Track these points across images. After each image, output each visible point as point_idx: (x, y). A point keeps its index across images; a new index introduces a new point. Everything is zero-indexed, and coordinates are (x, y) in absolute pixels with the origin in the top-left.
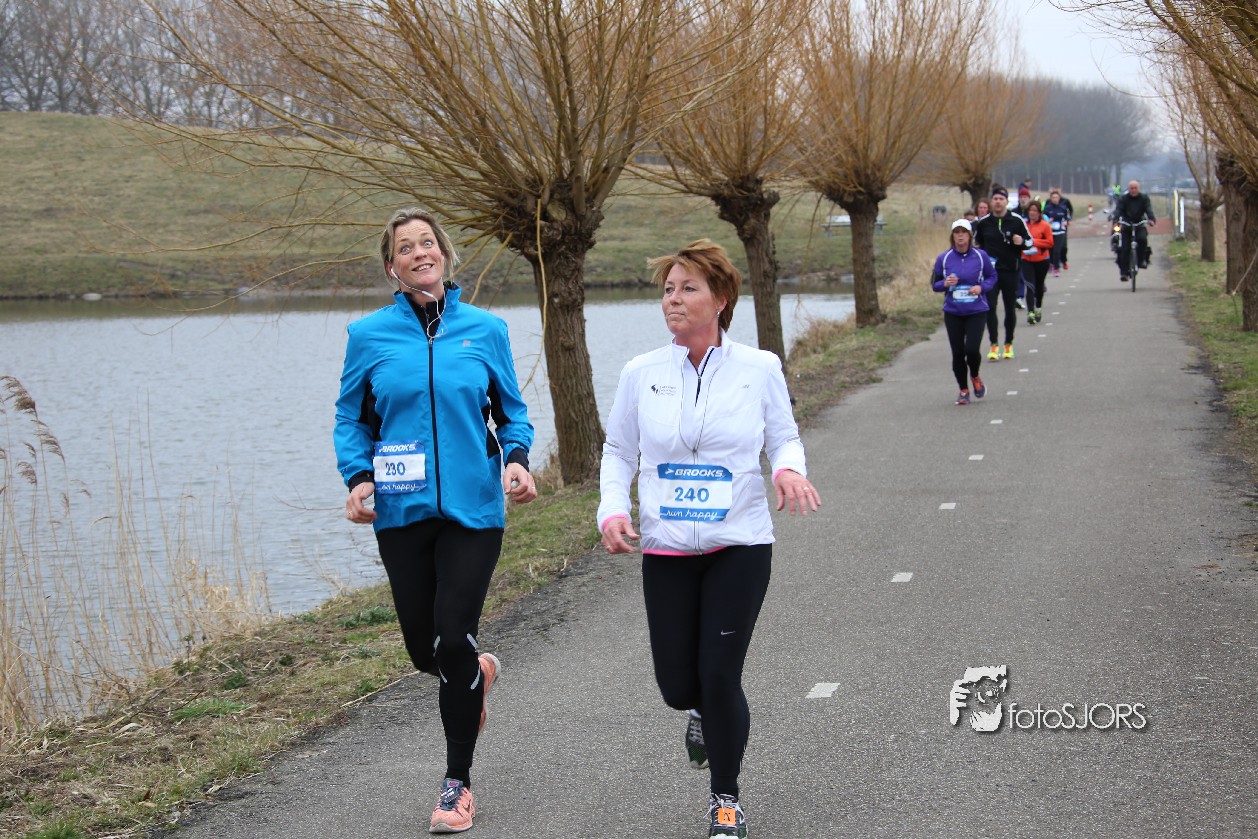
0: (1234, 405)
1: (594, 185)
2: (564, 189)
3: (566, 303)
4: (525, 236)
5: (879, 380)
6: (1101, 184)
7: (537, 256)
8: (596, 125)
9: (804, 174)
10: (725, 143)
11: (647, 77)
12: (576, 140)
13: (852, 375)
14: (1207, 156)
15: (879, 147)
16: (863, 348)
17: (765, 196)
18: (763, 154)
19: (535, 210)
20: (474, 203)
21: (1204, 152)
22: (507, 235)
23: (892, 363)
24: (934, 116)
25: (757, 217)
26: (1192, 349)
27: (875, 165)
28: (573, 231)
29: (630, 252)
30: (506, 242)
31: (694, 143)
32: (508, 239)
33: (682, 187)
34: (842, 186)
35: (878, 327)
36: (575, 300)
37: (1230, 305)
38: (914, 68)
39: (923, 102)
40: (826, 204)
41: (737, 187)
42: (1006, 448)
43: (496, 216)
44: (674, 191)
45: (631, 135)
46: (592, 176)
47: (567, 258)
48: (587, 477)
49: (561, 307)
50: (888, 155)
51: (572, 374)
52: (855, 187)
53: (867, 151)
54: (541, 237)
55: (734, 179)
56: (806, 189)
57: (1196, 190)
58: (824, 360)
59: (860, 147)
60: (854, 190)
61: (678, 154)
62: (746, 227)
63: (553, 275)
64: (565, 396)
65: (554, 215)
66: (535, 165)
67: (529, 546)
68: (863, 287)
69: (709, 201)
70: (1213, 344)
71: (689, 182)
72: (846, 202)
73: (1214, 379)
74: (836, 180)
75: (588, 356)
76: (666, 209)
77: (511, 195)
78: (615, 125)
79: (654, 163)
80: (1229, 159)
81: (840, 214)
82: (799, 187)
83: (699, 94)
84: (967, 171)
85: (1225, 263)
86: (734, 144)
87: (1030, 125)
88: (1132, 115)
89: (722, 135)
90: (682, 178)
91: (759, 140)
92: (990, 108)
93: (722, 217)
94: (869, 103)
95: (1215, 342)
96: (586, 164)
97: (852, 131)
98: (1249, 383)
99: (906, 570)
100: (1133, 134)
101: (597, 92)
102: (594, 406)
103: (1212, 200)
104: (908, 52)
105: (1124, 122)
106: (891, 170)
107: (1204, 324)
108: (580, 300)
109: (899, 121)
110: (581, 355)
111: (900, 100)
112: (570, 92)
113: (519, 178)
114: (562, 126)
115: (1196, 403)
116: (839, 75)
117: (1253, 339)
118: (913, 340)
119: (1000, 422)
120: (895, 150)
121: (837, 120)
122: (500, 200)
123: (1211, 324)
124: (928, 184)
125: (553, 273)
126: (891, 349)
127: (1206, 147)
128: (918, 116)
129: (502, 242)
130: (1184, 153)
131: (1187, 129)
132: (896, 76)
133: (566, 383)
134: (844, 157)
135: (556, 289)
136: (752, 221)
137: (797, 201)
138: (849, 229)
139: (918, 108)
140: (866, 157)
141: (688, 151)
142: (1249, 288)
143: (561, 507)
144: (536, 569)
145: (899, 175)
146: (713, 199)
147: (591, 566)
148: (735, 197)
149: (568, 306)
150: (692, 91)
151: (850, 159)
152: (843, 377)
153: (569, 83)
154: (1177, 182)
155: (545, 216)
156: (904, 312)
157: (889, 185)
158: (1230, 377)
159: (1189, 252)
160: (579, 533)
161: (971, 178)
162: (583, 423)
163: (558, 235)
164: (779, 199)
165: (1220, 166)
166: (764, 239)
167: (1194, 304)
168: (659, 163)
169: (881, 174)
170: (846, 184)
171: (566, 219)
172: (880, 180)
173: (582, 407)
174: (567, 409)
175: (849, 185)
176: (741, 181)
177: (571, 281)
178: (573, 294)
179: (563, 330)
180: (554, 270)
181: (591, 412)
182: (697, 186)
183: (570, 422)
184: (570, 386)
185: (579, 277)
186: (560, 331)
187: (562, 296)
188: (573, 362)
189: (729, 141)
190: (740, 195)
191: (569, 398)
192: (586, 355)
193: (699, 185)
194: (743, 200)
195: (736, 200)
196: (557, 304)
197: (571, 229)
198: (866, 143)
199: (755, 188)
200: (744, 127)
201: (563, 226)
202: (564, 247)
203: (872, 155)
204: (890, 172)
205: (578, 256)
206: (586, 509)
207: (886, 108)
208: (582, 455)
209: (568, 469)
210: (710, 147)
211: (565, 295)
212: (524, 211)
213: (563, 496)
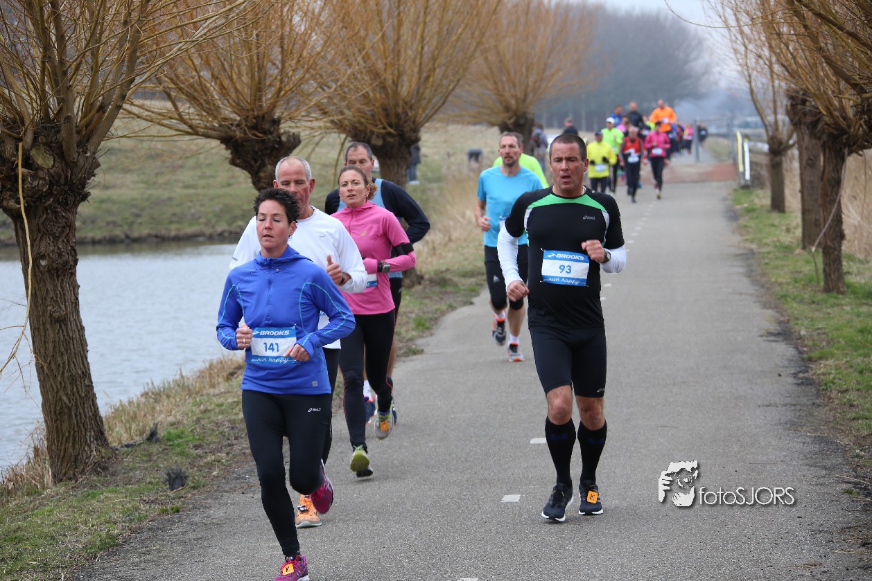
0: (822, 377)
1: (87, 126)
2: (51, 130)
3: (55, 266)
4: (4, 187)
5: (421, 352)
7: (19, 210)
8: (88, 57)
9: (325, 113)
10: (235, 77)
12: (65, 73)
14: (774, 93)
15: (410, 82)
17: (284, 139)
18: (280, 90)
19: (16, 156)
21: (770, 88)
23: (433, 331)
26: (770, 312)
27: (406, 103)
28: (62, 181)
31: (199, 77)
33: (185, 127)
34: (370, 127)
35: (413, 290)
36: (67, 262)
37: (808, 262)
39: (460, 31)
41: (251, 128)
45: (131, 69)
46: (85, 116)
47: (56, 212)
48: (83, 472)
49: (49, 271)
50: (421, 91)
51: (63, 350)
52: (384, 128)
53: (397, 86)
54: (23, 187)
55: (246, 119)
56: (327, 131)
57: (762, 131)
59: (389, 82)
60: (383, 131)
61: (181, 89)
62: (262, 175)
63: (39, 233)
64: (55, 377)
65: (40, 161)
67: (16, 559)
69: (216, 144)
70: (792, 307)
71: (194, 122)
72: (374, 144)
73: (796, 348)
74: (363, 120)
75: (83, 328)
78: (110, 55)
80: (801, 97)
82: (320, 128)
83: (208, 22)
84: (507, 109)
86: (245, 79)
87: (576, 56)
89: (231, 67)
90: (185, 117)
91: (275, 74)
92: (530, 39)
93: (233, 162)
94: (398, 33)
95: (795, 305)
96: (77, 102)
97: (380, 65)
98: (836, 352)
101: (88, 17)
102: (90, 387)
103: (781, 143)
106: (425, 109)
107: (780, 284)
108: (72, 263)
109: (433, 53)
110: (74, 328)
111: (433, 27)
112: (56, 17)
114: (47, 56)
115: (780, 375)
118: (454, 304)
120: (429, 85)
121: (364, 53)
123: (788, 284)
125: (39, 230)
126: (431, 315)
127: (773, 82)
128: (454, 47)
130: (748, 90)
131: (752, 60)
133: (57, 362)
134: (371, 95)
135: (43, 249)
136: (269, 168)
137: (317, 144)
139: (454, 38)
140: (396, 93)
141: (192, 86)
142: (830, 243)
143: (52, 510)
145: (433, 114)
146: (222, 143)
148: (249, 140)
149: (57, 270)
151: (378, 95)
153: (54, 5)
155: (28, 163)
156: (442, 272)
157: (422, 125)
158: (814, 345)
159: (758, 201)
160: (77, 541)
161: (511, 117)
162: (76, 409)
163: (44, 185)
164: (299, 142)
165: (792, 105)
167: (767, 261)
168: (158, 99)
169: (413, 112)
170: (373, 125)
171: (53, 166)
172: (412, 119)
173: (75, 389)
174: (57, 392)
175: (377, 126)
176: (254, 121)
177: (61, 240)
178: (64, 254)
179: (52, 298)
180: (41, 226)
181: (86, 396)
182: (203, 126)
183: (62, 408)
184: (61, 365)
185: (71, 234)
186: (49, 299)
187: (50, 258)
188: (64, 336)
189: (240, 75)
190: (254, 137)
191: (59, 379)
192: (79, 328)
193: (206, 125)
194: (258, 142)
195: (249, 144)
196: (44, 267)
197: (60, 178)
198: (395, 78)
199: (272, 129)
200: (258, 59)
201: (50, 175)
202: (52, 199)
203: (402, 92)
204: (424, 111)
205: (69, 211)
206: (84, 511)
207: (418, 37)
208: (77, 446)
209: (59, 463)
210: (218, 82)
211: (54, 257)
212: (2, 156)
213: (53, 497)
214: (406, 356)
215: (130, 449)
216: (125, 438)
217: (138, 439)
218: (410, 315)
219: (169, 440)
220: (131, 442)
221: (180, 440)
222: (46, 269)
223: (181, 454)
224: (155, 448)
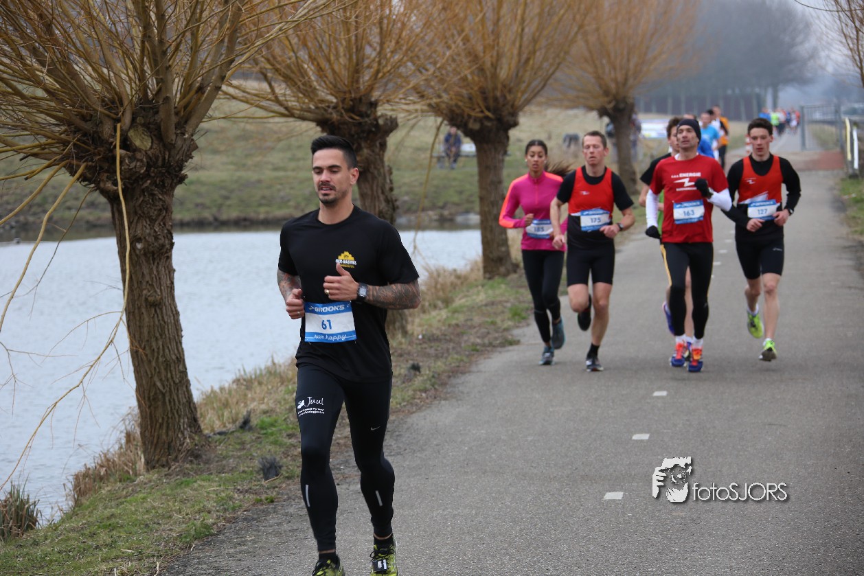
1: (185, 107)
2: (149, 112)
3: (151, 249)
4: (101, 168)
5: (517, 342)
7: (116, 192)
8: (188, 36)
9: (423, 97)
10: (332, 58)
12: (164, 53)
13: (483, 337)
15: (509, 65)
16: (493, 303)
17: (381, 122)
18: (378, 72)
19: (114, 136)
20: (37, 126)
22: (79, 167)
25: (371, 147)
27: (504, 86)
28: (160, 163)
30: (77, 175)
31: (296, 57)
32: (80, 171)
33: (281, 110)
34: (467, 110)
35: (509, 278)
36: (163, 246)
41: (347, 110)
42: (675, 425)
43: (65, 143)
44: (273, 114)
45: (231, 49)
46: (183, 97)
47: (153, 195)
48: (176, 459)
49: (145, 254)
50: (520, 74)
51: (158, 335)
52: (482, 112)
53: (496, 69)
54: (121, 169)
55: (343, 101)
56: (423, 114)
58: (447, 317)
59: (488, 65)
60: (481, 115)
61: (277, 70)
64: (150, 362)
65: (137, 143)
66: (113, 82)
71: (290, 104)
72: (472, 130)
74: (460, 104)
75: (178, 313)
77: (83, 118)
78: (210, 35)
82: (417, 111)
84: (607, 93)
86: (343, 60)
89: (329, 49)
90: (281, 98)
91: (373, 56)
92: (633, 20)
94: (498, 13)
96: (176, 83)
97: (479, 48)
100: (791, 51)
102: (184, 373)
106: (524, 92)
108: (167, 246)
109: (534, 35)
110: (169, 313)
111: (534, 9)
113: (94, 97)
120: (529, 68)
121: (463, 35)
122: (69, 124)
124: (561, 108)
125: (137, 213)
129: (73, 175)
133: (151, 347)
134: (470, 77)
135: (139, 232)
136: (366, 151)
137: (414, 126)
138: (475, 160)
140: (495, 76)
141: (289, 67)
143: (145, 498)
145: (533, 98)
146: (318, 125)
148: (345, 123)
149: (153, 253)
151: (476, 79)
152: (473, 338)
155: (126, 144)
157: (521, 109)
160: (171, 530)
161: (610, 104)
162: (171, 395)
163: (141, 167)
164: (396, 125)
166: (379, 174)
169: (512, 96)
170: (470, 108)
171: (151, 148)
172: (511, 103)
173: (169, 375)
174: (151, 378)
175: (474, 109)
176: (351, 103)
177: (157, 223)
178: (160, 237)
179: (148, 282)
180: (138, 209)
181: (180, 382)
182: (299, 108)
183: (156, 394)
184: (156, 350)
185: (167, 217)
186: (144, 283)
187: (146, 241)
188: (159, 321)
189: (337, 56)
190: (351, 120)
191: (154, 364)
192: (174, 312)
193: (302, 107)
194: (355, 126)
195: (345, 127)
196: (140, 250)
197: (157, 159)
198: (494, 61)
199: (369, 112)
200: (356, 41)
201: (148, 156)
202: (149, 181)
203: (502, 74)
204: (522, 95)
205: (166, 193)
206: (178, 499)
207: (519, 17)
208: (170, 433)
209: (152, 450)
210: (315, 63)
211: (150, 240)
212: (100, 137)
213: (146, 484)
214: (502, 347)
215: (223, 437)
216: (218, 426)
217: (231, 427)
218: (505, 304)
219: (262, 428)
220: (224, 430)
221: (274, 429)
222: (142, 252)
223: (275, 443)
224: (248, 437)
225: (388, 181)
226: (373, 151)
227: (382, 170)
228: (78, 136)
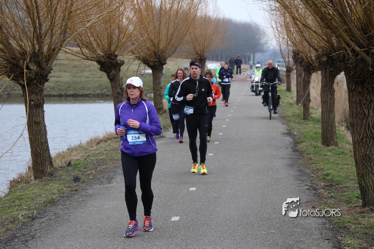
0: (301, 149)
1: (49, 55)
2: (36, 57)
3: (36, 104)
4: (19, 76)
6: (247, 60)
7: (24, 84)
8: (50, 31)
9: (134, 53)
10: (102, 40)
11: (71, 12)
12: (41, 37)
14: (288, 51)
15: (163, 43)
17: (119, 62)
18: (118, 45)
19: (24, 65)
21: (287, 49)
22: (11, 75)
24: (185, 32)
25: (115, 70)
26: (285, 126)
27: (162, 51)
28: (40, 74)
29: (61, 82)
30: (11, 78)
31: (90, 40)
32: (12, 77)
33: (85, 57)
34: (149, 58)
35: (163, 115)
36: (41, 103)
37: (298, 109)
38: (177, 12)
39: (181, 26)
40: (143, 66)
41: (107, 58)
42: (215, 165)
43: (6, 67)
44: (82, 59)
45: (64, 36)
46: (48, 52)
47: (37, 85)
48: (44, 176)
49: (34, 106)
50: (167, 46)
51: (39, 133)
52: (154, 59)
53: (159, 45)
54: (26, 76)
55: (106, 55)
56: (134, 60)
57: (284, 64)
59: (156, 43)
60: (154, 60)
61: (83, 44)
62: (111, 74)
64: (36, 142)
65: (32, 67)
66: (23, 47)
67: (19, 206)
68: (157, 99)
69: (95, 63)
70: (292, 125)
71: (87, 55)
72: (150, 65)
73: (293, 139)
74: (147, 56)
75: (46, 126)
76: (77, 65)
77: (13, 59)
78: (57, 31)
79: (73, 46)
80: (297, 52)
81: (148, 70)
82: (132, 58)
83: (92, 20)
84: (197, 54)
85: (296, 93)
86: (106, 41)
87: (221, 36)
88: (259, 34)
89: (101, 37)
90: (84, 53)
91: (116, 39)
92: (206, 30)
93: (101, 70)
94: (160, 26)
95: (293, 124)
96: (45, 47)
97: (153, 37)
98: (306, 140)
99: (177, 215)
100: (259, 41)
101: (50, 18)
102: (48, 146)
103: (290, 68)
104: (175, 7)
105: (256, 36)
106: (168, 53)
107: (289, 116)
108: (42, 103)
109: (171, 34)
110: (43, 126)
111: (172, 25)
112: (39, 17)
113: (17, 52)
114: (35, 31)
115: (287, 148)
116: (148, 15)
117: (307, 123)
119: (212, 154)
120: (170, 45)
121: (147, 33)
122: (8, 61)
123: (291, 116)
124: (182, 58)
125: (31, 91)
126: (168, 124)
127: (288, 47)
128: (179, 32)
129: (9, 78)
130: (279, 49)
131: (281, 40)
132: (170, 16)
133: (36, 137)
134: (150, 48)
135: (32, 98)
136: (113, 72)
137: (131, 64)
138: (152, 75)
139: (179, 29)
140: (158, 47)
141: (87, 43)
142: (305, 103)
143: (33, 189)
144: (22, 215)
145: (171, 55)
146: (97, 63)
147: (46, 214)
148: (106, 62)
149: (37, 105)
150: (89, 19)
151: (152, 48)
153: (38, 13)
154: (276, 60)
155: (28, 68)
157: (167, 59)
158: (299, 138)
159: (282, 88)
160: (41, 200)
161: (198, 57)
162: (43, 154)
163: (33, 76)
164: (124, 63)
165: (294, 55)
166: (118, 79)
167: (284, 108)
168: (75, 47)
169: (164, 54)
170: (150, 58)
171: (37, 69)
172: (164, 56)
173: (42, 147)
174: (36, 148)
175: (152, 58)
176: (109, 55)
177: (38, 95)
178: (39, 100)
179: (35, 115)
180: (32, 90)
181: (46, 149)
182: (90, 57)
183: (38, 153)
184: (38, 138)
185: (42, 93)
188: (39, 128)
189: (104, 39)
190: (108, 61)
191: (37, 143)
193: (92, 57)
194: (110, 63)
195: (106, 63)
196: (33, 104)
198: (158, 42)
199: (115, 58)
200: (110, 34)
201: (35, 72)
202: (36, 81)
203: (161, 47)
204: (168, 54)
205: (42, 85)
206: (44, 190)
207: (167, 28)
208: (43, 167)
209: (36, 173)
210: (96, 42)
211: (36, 101)
212: (18, 65)
213: (34, 184)
214: (159, 138)
215: (61, 168)
216: (60, 165)
217: (64, 165)
219: (75, 165)
220: (62, 166)
221: (79, 166)
222: (33, 105)
223: (79, 170)
224: (70, 168)
225: (121, 82)
226: (116, 72)
227: (119, 78)
228: (11, 65)
